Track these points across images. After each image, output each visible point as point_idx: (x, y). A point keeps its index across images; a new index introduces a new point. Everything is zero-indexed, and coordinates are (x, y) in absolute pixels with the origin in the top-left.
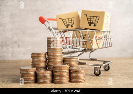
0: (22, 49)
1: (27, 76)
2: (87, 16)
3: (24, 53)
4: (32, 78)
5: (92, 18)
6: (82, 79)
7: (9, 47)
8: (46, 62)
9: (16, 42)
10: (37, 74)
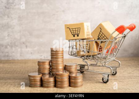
0: (29, 49)
1: (35, 82)
2: (70, 29)
3: (31, 53)
4: (39, 83)
5: (74, 30)
6: (79, 84)
7: (17, 48)
8: (50, 68)
9: (24, 43)
10: (43, 80)
